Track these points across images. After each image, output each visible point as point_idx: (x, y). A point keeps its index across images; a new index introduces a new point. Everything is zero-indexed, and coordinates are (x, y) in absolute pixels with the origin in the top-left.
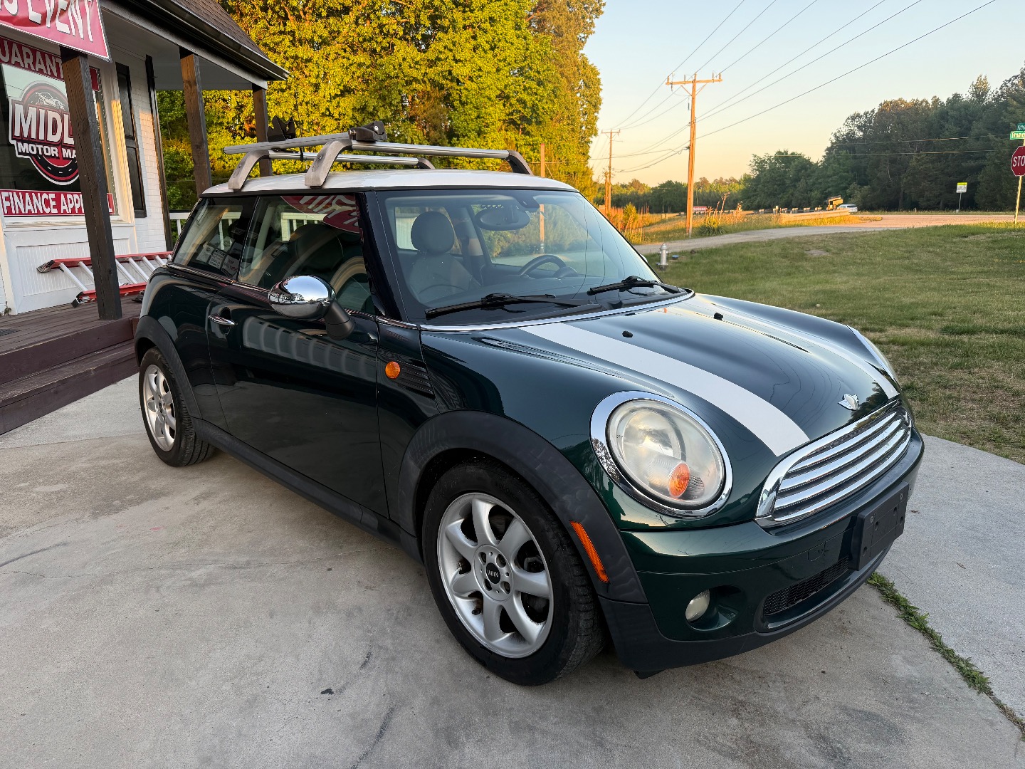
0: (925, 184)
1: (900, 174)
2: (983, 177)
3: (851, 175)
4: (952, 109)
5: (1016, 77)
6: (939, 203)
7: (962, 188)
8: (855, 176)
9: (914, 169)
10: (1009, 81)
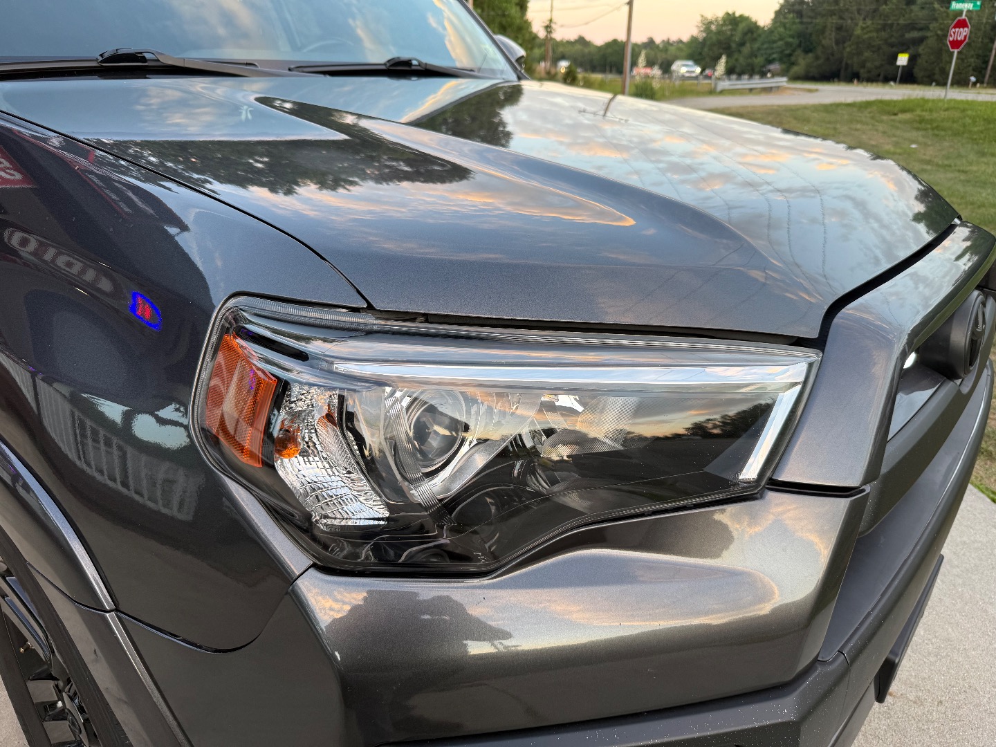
0: (867, 54)
1: (844, 42)
2: (923, 50)
3: (795, 41)
6: (879, 75)
7: (903, 59)
8: (801, 42)
9: (858, 37)
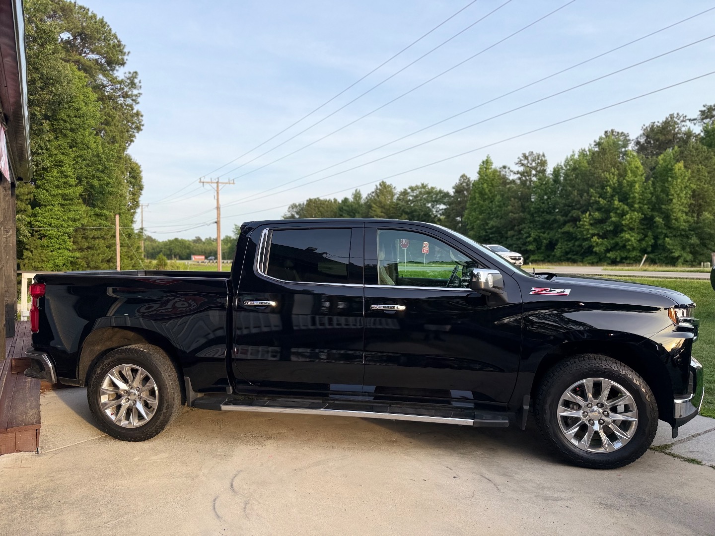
4: (344, 206)
5: (373, 192)
10: (370, 194)
